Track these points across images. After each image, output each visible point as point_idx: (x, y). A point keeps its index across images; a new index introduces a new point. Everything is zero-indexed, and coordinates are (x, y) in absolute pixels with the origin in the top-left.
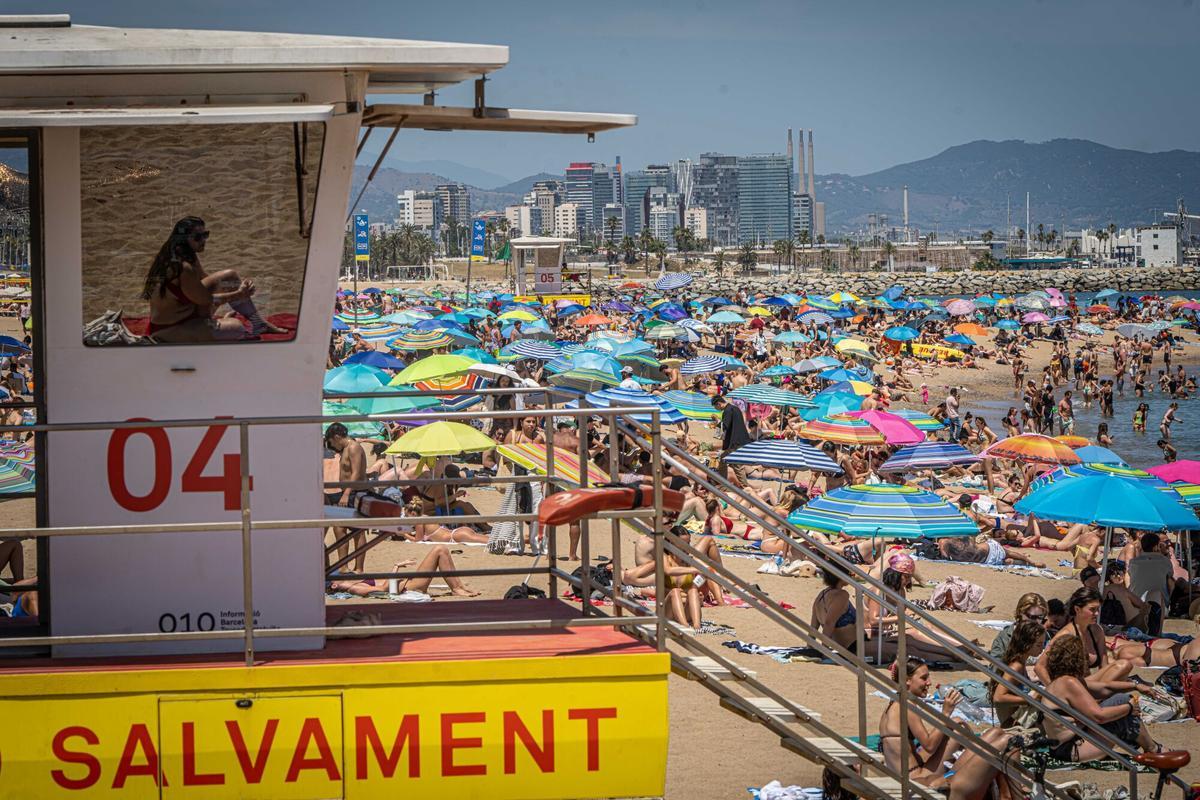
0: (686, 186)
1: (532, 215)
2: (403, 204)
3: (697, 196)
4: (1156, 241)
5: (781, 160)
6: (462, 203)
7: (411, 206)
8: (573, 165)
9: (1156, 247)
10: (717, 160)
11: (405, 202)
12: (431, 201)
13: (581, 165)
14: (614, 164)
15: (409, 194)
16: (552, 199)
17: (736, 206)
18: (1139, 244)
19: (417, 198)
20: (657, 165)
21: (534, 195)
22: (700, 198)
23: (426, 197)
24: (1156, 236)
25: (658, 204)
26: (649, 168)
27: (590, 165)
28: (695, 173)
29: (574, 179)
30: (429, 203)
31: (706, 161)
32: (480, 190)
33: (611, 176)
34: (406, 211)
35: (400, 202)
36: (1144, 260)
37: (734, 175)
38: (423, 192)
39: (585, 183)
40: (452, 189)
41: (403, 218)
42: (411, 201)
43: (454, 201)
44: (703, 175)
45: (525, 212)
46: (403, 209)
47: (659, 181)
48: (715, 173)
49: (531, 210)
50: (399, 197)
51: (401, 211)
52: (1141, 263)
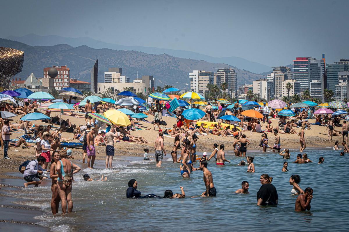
1: (268, 86)
2: (192, 78)
6: (233, 79)
7: (197, 80)
8: (298, 59)
11: (194, 77)
12: (208, 77)
13: (302, 59)
14: (321, 59)
15: (196, 72)
16: (283, 77)
19: (201, 74)
20: (345, 59)
21: (272, 75)
23: (206, 74)
25: (344, 81)
26: (341, 61)
27: (307, 59)
29: (298, 67)
30: (207, 78)
32: (253, 73)
33: (319, 65)
34: (194, 82)
35: (190, 77)
38: (204, 71)
39: (305, 69)
40: (227, 71)
41: (193, 86)
42: (197, 76)
43: (227, 77)
45: (264, 84)
46: (193, 81)
49: (268, 83)
50: (190, 74)
51: (191, 82)
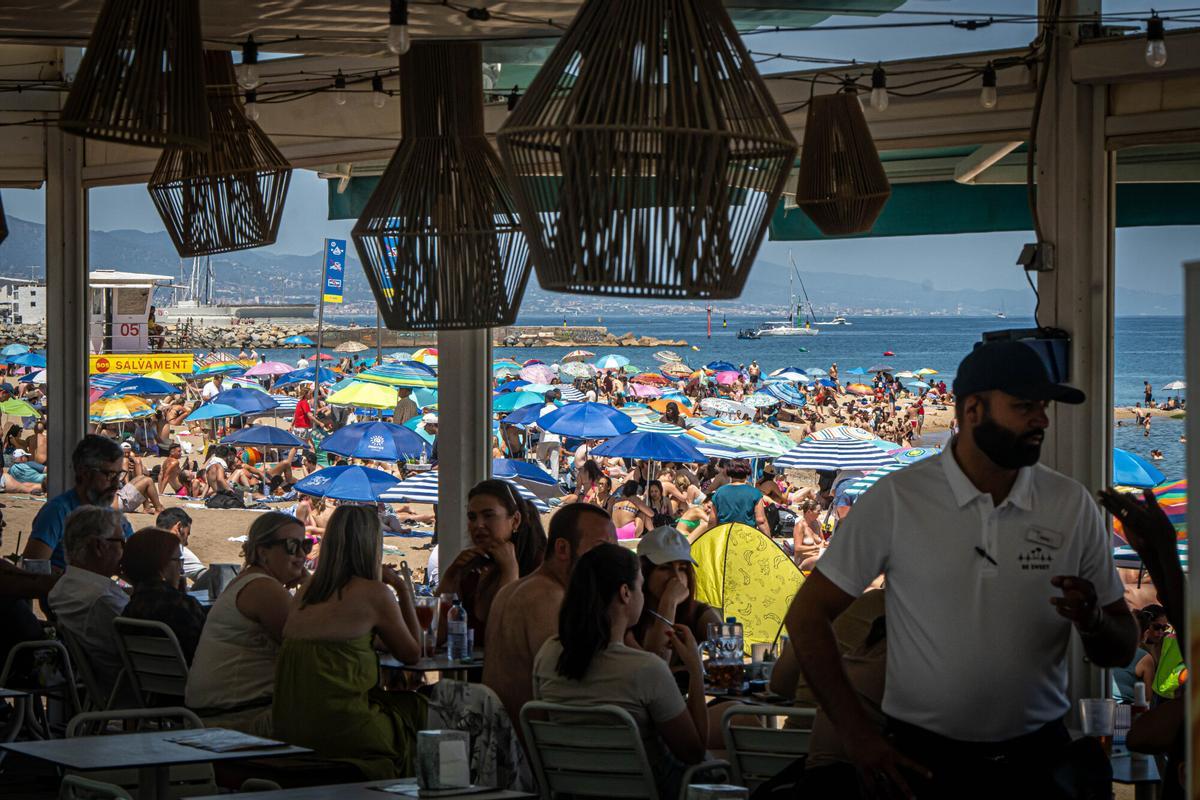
4: (33, 299)
9: (33, 304)
18: (16, 301)
24: (33, 293)
36: (21, 317)
52: (18, 320)
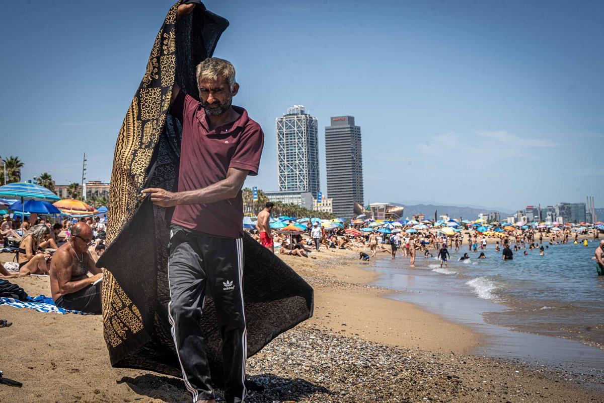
0: (557, 211)
3: (560, 214)
5: (583, 204)
8: (528, 207)
10: (565, 204)
13: (530, 207)
14: (539, 206)
15: (481, 214)
16: (521, 215)
17: (571, 216)
19: (484, 215)
20: (549, 206)
21: (516, 215)
22: (561, 214)
23: (486, 215)
27: (532, 206)
28: (559, 207)
29: (528, 210)
30: (487, 217)
31: (562, 205)
33: (538, 209)
37: (570, 208)
39: (531, 211)
40: (495, 213)
43: (496, 216)
44: (562, 208)
47: (550, 210)
48: (564, 207)
